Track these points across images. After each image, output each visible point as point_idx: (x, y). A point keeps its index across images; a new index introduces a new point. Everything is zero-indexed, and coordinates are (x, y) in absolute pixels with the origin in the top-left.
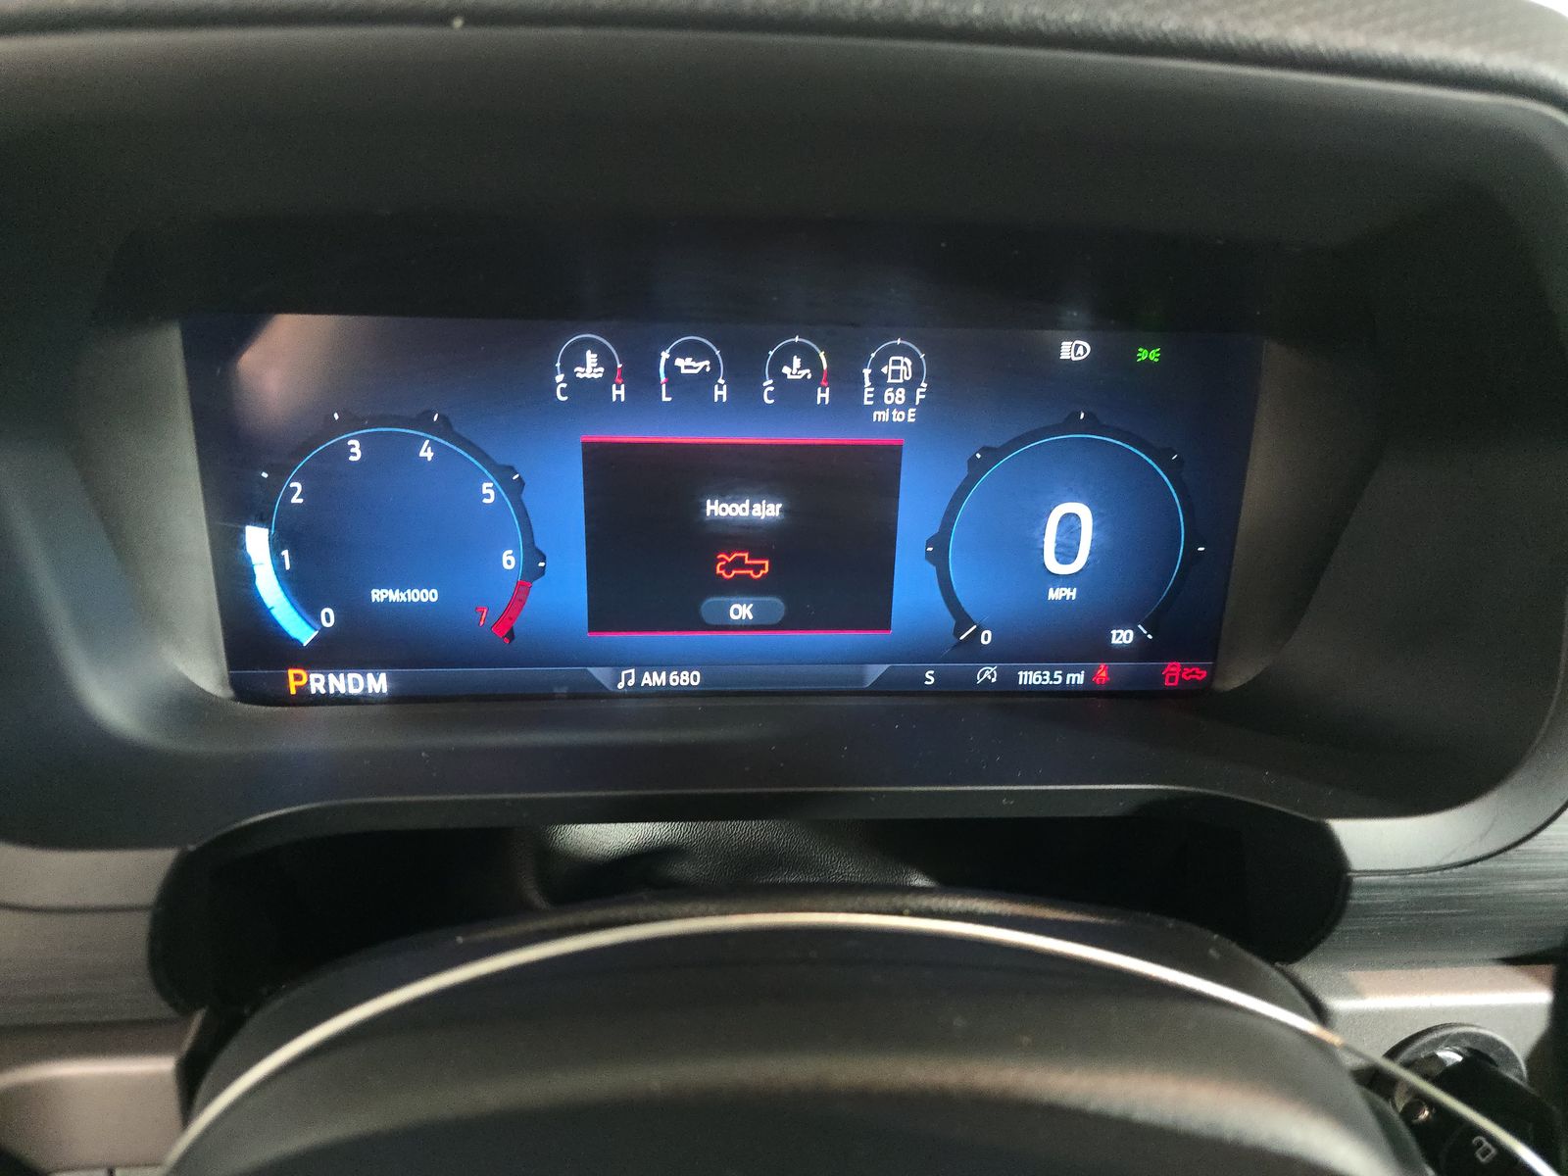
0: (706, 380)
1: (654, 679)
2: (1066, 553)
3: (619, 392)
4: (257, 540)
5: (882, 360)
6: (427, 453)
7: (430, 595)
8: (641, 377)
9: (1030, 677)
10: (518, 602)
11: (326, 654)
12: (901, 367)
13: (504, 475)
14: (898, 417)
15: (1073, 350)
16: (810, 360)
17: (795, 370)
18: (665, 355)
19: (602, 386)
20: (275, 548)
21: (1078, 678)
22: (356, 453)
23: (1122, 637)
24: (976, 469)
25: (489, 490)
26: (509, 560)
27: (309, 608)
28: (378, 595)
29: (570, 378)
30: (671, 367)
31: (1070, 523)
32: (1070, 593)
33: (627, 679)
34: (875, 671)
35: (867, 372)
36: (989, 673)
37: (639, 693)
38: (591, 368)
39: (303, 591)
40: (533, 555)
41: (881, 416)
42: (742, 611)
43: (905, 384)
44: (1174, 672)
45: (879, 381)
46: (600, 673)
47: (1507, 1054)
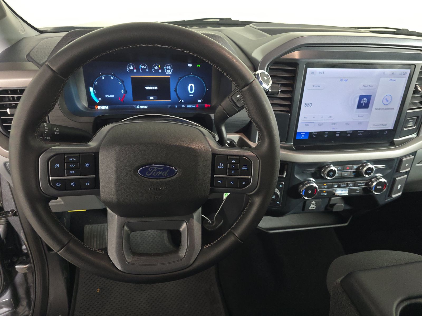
0: (145, 69)
1: (141, 107)
2: (191, 90)
3: (135, 70)
4: (91, 89)
5: (167, 66)
6: (112, 78)
7: (113, 96)
8: (138, 69)
9: (188, 106)
10: (124, 97)
11: (101, 104)
12: (169, 67)
13: (121, 81)
14: (169, 73)
15: (190, 65)
16: (158, 67)
17: (156, 68)
18: (140, 66)
19: (133, 70)
20: (94, 90)
21: (194, 106)
22: (103, 78)
23: (199, 101)
24: (179, 80)
25: (120, 83)
26: (122, 92)
27: (98, 98)
28: (106, 96)
29: (129, 69)
30: (141, 68)
31: (191, 87)
32: (192, 95)
33: (138, 107)
34: (169, 106)
35: (165, 68)
36: (183, 106)
37: (139, 108)
38: (131, 67)
39: (97, 95)
40: (125, 91)
41: (167, 73)
42: (152, 98)
43: (170, 69)
44: (206, 106)
45: (167, 69)
46: (134, 106)
47: (235, 142)
